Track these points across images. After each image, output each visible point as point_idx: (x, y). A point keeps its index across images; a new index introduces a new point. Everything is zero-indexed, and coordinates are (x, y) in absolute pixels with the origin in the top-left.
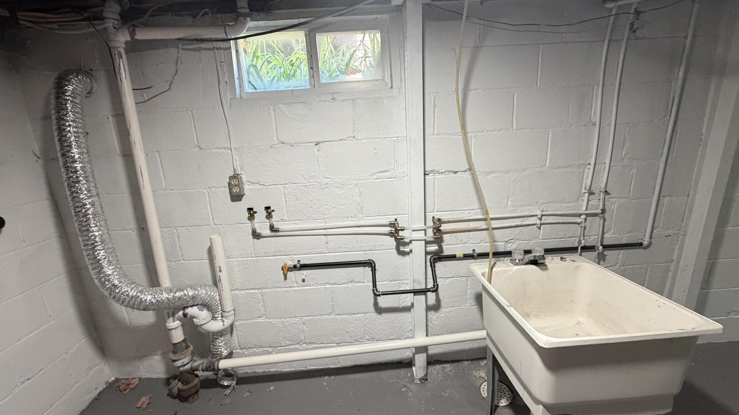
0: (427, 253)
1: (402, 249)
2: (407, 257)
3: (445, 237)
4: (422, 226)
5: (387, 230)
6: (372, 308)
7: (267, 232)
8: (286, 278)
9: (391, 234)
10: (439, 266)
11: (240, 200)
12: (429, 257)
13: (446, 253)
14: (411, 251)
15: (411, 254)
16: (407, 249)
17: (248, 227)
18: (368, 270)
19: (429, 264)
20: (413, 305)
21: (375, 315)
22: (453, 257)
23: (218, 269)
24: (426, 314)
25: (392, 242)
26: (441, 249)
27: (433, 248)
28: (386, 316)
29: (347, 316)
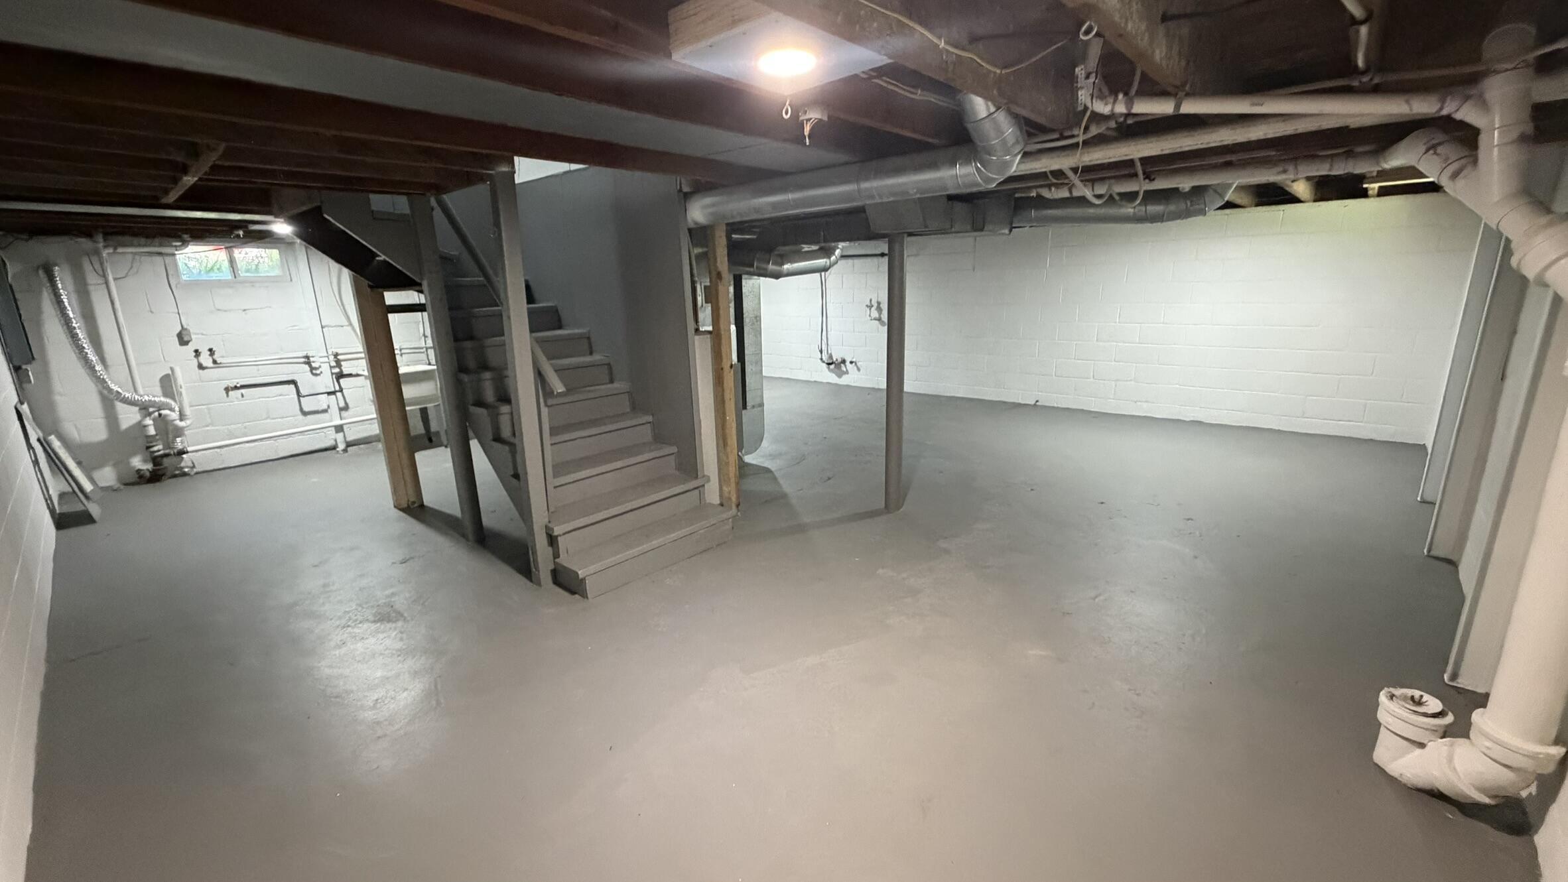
0: (332, 374)
1: (314, 372)
2: (319, 377)
3: (342, 363)
4: (326, 355)
5: (303, 360)
6: (299, 413)
7: (210, 364)
8: (228, 396)
9: (305, 363)
10: (342, 381)
11: (187, 345)
12: (334, 376)
13: (345, 373)
14: (321, 372)
15: (322, 375)
16: (318, 372)
17: (195, 362)
18: (292, 386)
19: (335, 380)
20: (329, 407)
21: (301, 417)
22: (350, 375)
23: (179, 387)
24: (340, 414)
25: (307, 367)
26: (341, 371)
27: (337, 370)
28: (309, 417)
29: (279, 420)
